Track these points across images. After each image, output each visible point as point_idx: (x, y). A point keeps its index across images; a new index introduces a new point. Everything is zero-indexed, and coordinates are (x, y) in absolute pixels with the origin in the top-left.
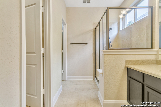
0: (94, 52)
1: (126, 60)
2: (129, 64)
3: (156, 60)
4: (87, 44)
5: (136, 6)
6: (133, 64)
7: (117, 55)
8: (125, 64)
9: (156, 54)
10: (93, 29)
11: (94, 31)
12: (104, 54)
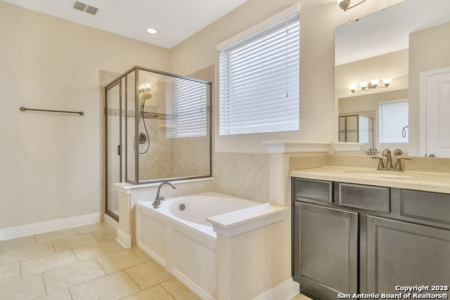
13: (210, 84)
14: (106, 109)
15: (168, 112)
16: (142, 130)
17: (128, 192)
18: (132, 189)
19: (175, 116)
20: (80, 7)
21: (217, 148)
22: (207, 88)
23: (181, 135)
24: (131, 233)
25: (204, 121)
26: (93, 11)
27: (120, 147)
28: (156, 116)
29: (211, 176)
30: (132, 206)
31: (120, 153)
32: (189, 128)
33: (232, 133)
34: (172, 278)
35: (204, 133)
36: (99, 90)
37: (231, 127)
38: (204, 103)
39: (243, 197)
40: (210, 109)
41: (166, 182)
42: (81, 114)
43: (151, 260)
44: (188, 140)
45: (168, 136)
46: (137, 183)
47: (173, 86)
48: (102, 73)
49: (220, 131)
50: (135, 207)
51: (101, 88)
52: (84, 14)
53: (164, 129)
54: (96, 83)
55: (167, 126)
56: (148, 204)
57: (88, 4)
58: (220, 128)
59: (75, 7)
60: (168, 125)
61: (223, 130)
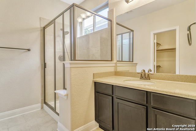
0: (42, 65)
1: (94, 74)
2: (96, 78)
3: (115, 72)
4: (29, 50)
5: (97, 13)
6: (100, 78)
7: (85, 68)
8: (92, 78)
9: (114, 66)
10: (39, 27)
11: (41, 30)
12: (71, 68)
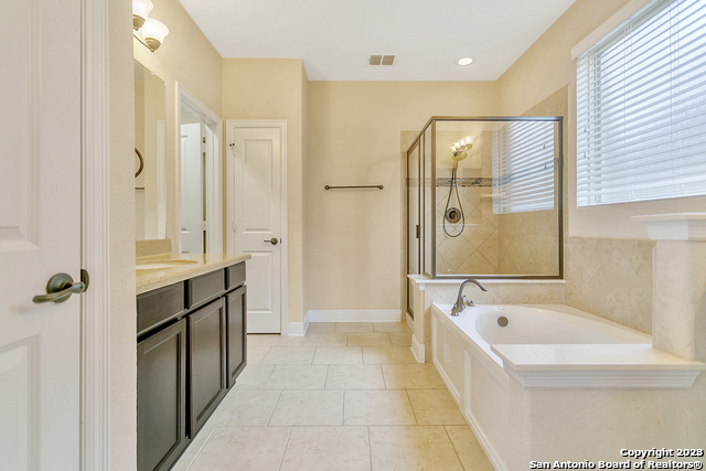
13: (560, 120)
14: (408, 179)
15: (495, 175)
16: (454, 204)
17: (422, 288)
18: (426, 284)
19: (506, 179)
20: (375, 61)
21: (572, 230)
22: (554, 128)
23: (516, 208)
24: (425, 343)
25: (550, 183)
26: (389, 60)
27: (418, 227)
28: (477, 182)
29: (561, 277)
30: (427, 307)
31: (418, 236)
32: (530, 197)
33: (605, 200)
34: (465, 425)
35: (550, 204)
36: (400, 156)
37: (603, 190)
38: (550, 154)
39: (624, 323)
40: (560, 162)
41: (471, 280)
42: (381, 187)
43: (445, 387)
44: (525, 216)
45: (496, 210)
46: (434, 277)
47: (505, 134)
48: (404, 134)
49: (578, 199)
50: (430, 309)
51: (402, 153)
52: (381, 68)
53: (490, 200)
54: (397, 149)
55: (493, 195)
56: (445, 308)
57: (383, 54)
58: (579, 193)
59: (371, 63)
60: (496, 194)
61: (584, 196)
